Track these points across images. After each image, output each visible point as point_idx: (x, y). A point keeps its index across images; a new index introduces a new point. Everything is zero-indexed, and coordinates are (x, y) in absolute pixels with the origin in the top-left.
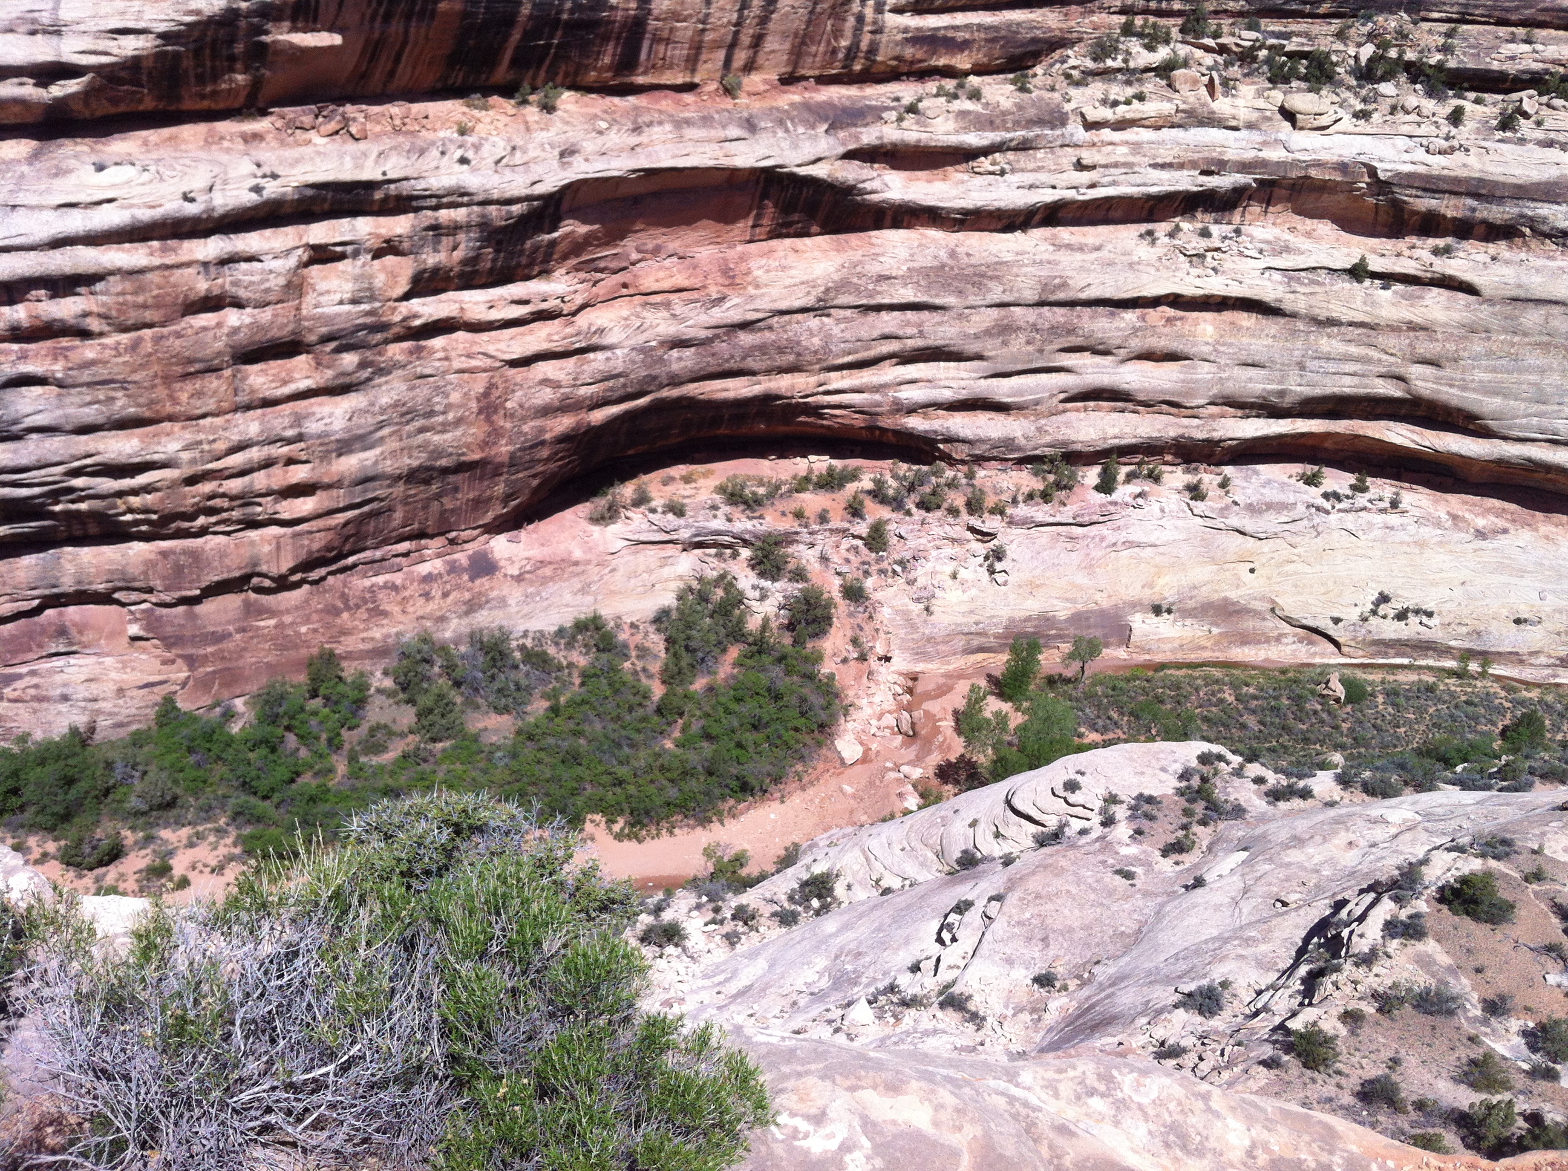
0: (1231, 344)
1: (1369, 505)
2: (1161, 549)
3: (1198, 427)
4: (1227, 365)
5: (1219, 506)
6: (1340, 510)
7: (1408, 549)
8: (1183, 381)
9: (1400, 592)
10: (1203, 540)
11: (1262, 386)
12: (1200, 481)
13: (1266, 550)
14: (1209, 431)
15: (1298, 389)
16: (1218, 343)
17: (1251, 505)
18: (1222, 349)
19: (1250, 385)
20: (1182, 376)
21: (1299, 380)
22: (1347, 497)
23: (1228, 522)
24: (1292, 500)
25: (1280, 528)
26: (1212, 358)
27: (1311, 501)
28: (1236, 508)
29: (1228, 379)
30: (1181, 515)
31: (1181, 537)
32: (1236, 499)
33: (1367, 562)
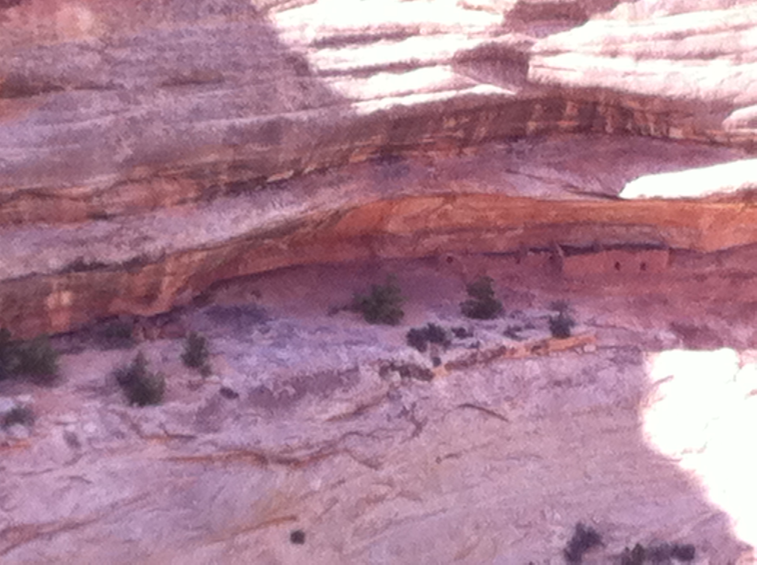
0: (137, 42)
1: (508, 342)
2: (89, 531)
3: (107, 238)
4: (140, 89)
5: (194, 407)
6: (450, 366)
7: (610, 422)
8: (53, 140)
9: (613, 518)
10: (176, 490)
11: (224, 123)
12: (139, 360)
13: (317, 484)
14: (135, 244)
15: (304, 116)
16: (108, 43)
17: (262, 390)
18: (121, 54)
19: (200, 126)
20: (47, 130)
21: (300, 96)
22: (461, 333)
23: (221, 437)
24: (346, 364)
25: (334, 432)
26: (104, 79)
27: (386, 356)
28: (231, 404)
29: (149, 119)
30: (116, 443)
31: (127, 493)
32: (227, 383)
33: (532, 466)
